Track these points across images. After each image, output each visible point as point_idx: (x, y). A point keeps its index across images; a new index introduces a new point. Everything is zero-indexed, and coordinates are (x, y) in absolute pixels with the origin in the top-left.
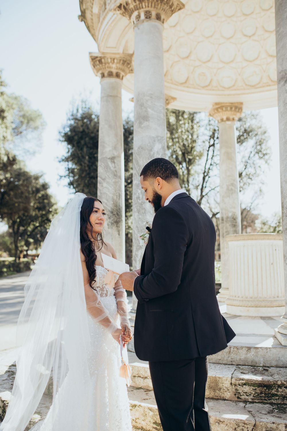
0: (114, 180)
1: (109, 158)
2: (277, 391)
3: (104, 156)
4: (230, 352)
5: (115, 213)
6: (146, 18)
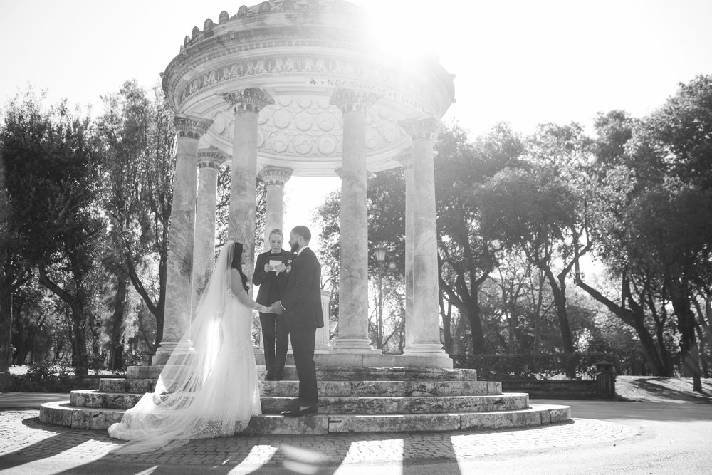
0: (188, 232)
1: (185, 212)
3: (180, 209)
6: (248, 110)
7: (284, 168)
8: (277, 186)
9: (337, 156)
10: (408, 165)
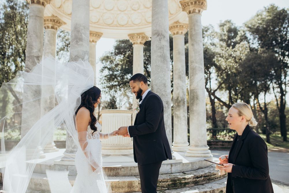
1: (35, 57)
2: (159, 184)
3: (32, 55)
4: (131, 170)
5: (38, 92)
7: (97, 32)
8: (93, 43)
9: (129, 27)
10: (175, 32)
